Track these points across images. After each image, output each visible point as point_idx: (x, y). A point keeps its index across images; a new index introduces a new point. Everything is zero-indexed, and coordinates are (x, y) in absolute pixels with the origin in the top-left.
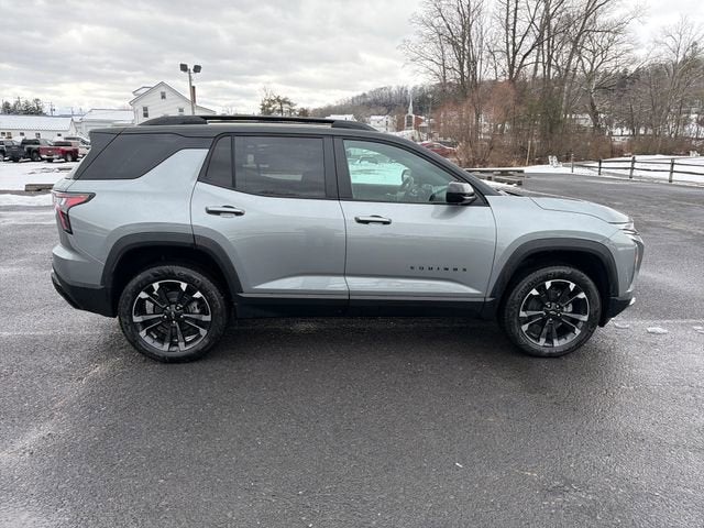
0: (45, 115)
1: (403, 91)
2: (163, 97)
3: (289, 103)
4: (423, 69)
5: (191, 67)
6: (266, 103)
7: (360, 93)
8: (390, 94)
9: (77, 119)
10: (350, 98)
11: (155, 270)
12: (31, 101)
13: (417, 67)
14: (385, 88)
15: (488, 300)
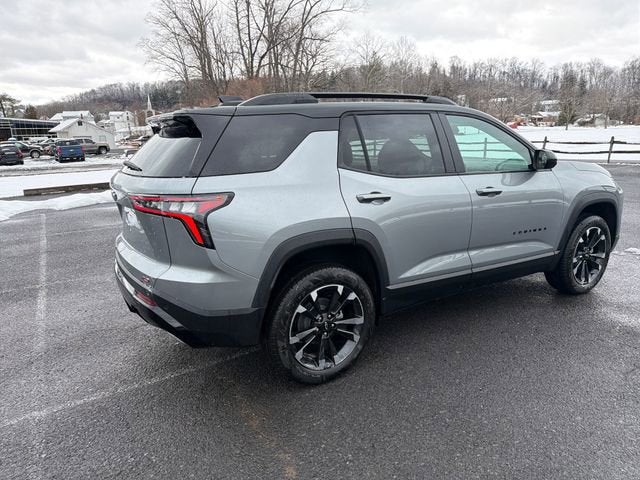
1: (134, 88)
4: (163, 67)
7: (88, 90)
8: (122, 90)
10: (78, 94)
11: (314, 276)
13: (157, 65)
14: (115, 85)
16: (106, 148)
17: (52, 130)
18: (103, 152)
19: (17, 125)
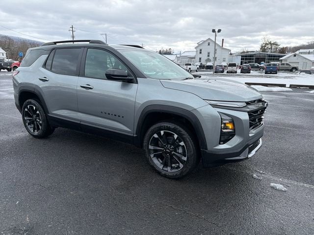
0: (172, 54)
2: (209, 45)
3: (276, 45)
5: (217, 30)
6: (264, 45)
9: (178, 56)
12: (168, 49)
15: (135, 135)
16: (296, 69)
17: (281, 59)
18: (294, 70)
19: (270, 56)
